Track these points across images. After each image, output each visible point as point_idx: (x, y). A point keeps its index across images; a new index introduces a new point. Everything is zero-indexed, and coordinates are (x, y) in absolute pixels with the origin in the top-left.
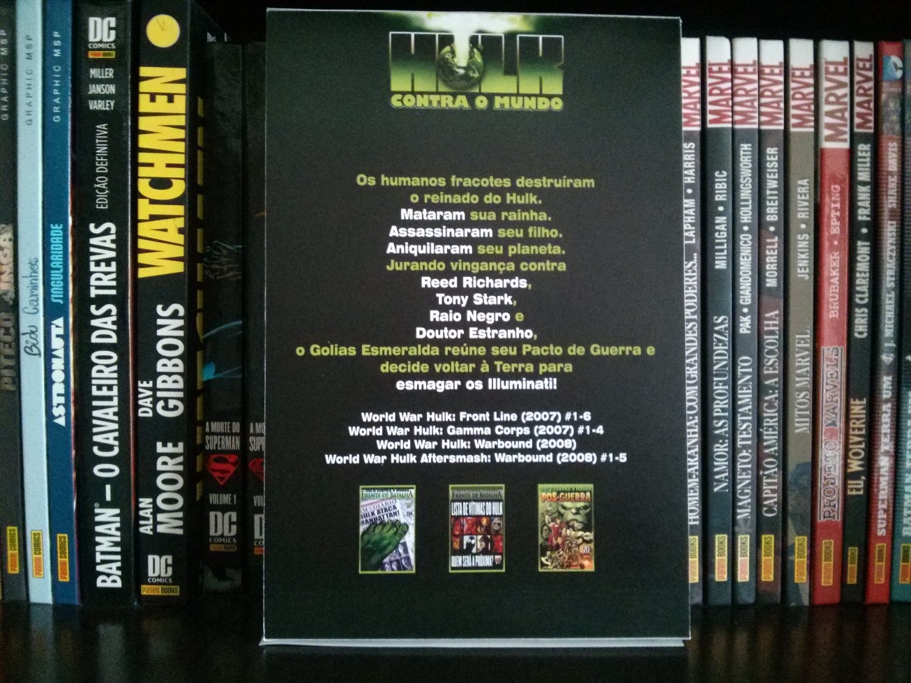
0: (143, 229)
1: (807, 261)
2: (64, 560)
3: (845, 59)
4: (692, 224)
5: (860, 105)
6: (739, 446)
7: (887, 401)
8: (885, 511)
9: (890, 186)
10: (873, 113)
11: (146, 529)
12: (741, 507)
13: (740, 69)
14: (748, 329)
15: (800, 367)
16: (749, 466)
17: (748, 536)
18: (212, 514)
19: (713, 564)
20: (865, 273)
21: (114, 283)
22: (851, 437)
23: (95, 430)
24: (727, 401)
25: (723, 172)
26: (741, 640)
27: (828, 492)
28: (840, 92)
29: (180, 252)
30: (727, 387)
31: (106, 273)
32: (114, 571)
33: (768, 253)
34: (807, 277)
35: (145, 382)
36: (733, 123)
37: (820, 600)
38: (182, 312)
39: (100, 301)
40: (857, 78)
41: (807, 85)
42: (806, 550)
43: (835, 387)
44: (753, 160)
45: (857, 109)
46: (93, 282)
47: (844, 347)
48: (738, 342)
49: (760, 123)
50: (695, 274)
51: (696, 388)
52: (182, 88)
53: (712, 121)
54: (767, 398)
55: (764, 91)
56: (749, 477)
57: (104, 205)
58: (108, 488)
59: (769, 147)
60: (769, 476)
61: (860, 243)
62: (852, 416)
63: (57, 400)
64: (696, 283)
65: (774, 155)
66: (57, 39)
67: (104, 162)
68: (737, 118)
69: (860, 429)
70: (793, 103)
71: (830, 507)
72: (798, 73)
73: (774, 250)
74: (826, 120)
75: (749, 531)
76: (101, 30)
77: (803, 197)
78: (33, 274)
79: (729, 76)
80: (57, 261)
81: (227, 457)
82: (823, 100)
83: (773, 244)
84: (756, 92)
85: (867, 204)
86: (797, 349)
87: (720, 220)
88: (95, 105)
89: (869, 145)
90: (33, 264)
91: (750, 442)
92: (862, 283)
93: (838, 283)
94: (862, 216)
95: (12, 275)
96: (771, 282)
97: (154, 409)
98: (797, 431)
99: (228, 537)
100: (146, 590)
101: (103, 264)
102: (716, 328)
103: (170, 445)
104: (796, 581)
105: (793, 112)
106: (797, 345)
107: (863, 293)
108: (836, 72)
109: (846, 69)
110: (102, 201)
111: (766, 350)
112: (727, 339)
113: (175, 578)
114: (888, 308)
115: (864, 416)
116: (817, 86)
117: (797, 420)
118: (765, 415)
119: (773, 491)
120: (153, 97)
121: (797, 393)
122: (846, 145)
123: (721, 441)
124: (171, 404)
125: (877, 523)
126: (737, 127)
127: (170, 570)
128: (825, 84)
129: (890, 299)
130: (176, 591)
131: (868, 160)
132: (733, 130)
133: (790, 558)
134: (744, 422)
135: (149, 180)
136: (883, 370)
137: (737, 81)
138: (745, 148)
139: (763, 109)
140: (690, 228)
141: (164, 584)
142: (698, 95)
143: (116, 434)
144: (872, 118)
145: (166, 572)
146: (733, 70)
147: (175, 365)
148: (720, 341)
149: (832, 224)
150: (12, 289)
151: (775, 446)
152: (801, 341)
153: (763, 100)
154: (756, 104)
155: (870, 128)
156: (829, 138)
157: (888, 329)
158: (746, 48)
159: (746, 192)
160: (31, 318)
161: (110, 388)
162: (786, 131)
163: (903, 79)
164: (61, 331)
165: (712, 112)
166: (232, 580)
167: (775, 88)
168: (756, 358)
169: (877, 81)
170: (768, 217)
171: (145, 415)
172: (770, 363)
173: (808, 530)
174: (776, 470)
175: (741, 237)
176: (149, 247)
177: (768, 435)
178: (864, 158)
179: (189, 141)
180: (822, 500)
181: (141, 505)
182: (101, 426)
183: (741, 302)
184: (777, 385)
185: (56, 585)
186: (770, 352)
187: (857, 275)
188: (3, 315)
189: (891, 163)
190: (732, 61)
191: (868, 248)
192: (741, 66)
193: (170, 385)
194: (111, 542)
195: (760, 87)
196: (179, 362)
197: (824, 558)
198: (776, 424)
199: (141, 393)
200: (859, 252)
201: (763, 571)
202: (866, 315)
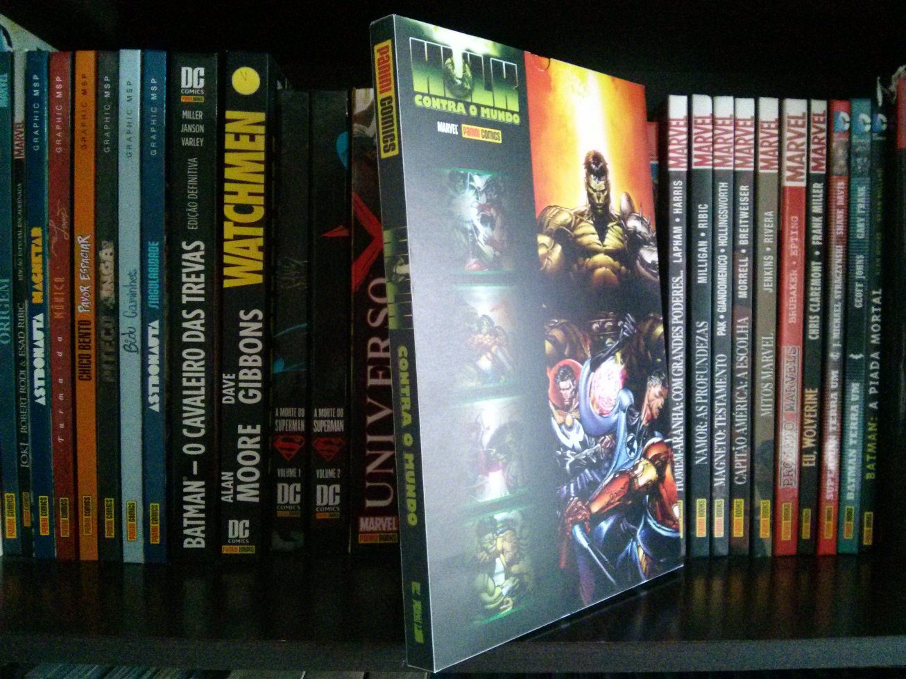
0: (228, 247)
1: (771, 278)
2: (155, 526)
3: (804, 114)
4: (680, 247)
5: (815, 151)
6: (716, 427)
7: (834, 390)
8: (833, 479)
9: (838, 217)
10: (825, 157)
11: (227, 498)
12: (718, 477)
13: (720, 122)
14: (724, 332)
15: (765, 363)
16: (724, 443)
17: (723, 500)
18: (280, 486)
19: (695, 523)
20: (818, 287)
21: (202, 292)
22: (805, 420)
23: (185, 415)
24: (706, 391)
25: (705, 205)
26: (717, 585)
27: (787, 464)
28: (799, 141)
29: (260, 266)
30: (706, 379)
31: (196, 284)
32: (199, 534)
33: (740, 270)
34: (771, 290)
35: (229, 375)
36: (713, 165)
37: (780, 552)
38: (261, 316)
39: (191, 307)
40: (813, 130)
41: (772, 135)
42: (769, 512)
43: (793, 379)
44: (729, 194)
45: (813, 155)
46: (184, 290)
47: (800, 347)
48: (717, 343)
49: (735, 166)
50: (682, 287)
51: (682, 379)
52: (262, 130)
53: (697, 164)
54: (738, 388)
55: (739, 139)
56: (724, 452)
57: (195, 227)
58: (195, 464)
59: (741, 185)
60: (739, 452)
61: (813, 263)
62: (806, 403)
63: (152, 390)
64: (682, 295)
65: (746, 192)
66: (153, 85)
67: (195, 190)
68: (717, 161)
69: (813, 413)
70: (761, 149)
71: (788, 476)
72: (766, 125)
73: (745, 268)
74: (787, 164)
75: (724, 495)
76: (192, 78)
77: (769, 226)
78: (132, 284)
79: (710, 127)
80: (153, 273)
81: (293, 437)
82: (785, 148)
83: (743, 263)
84: (732, 141)
85: (820, 231)
86: (763, 349)
87: (702, 243)
88: (187, 142)
89: (821, 184)
90: (131, 275)
91: (724, 424)
92: (815, 295)
93: (795, 295)
94: (816, 241)
95: (112, 284)
96: (743, 294)
97: (236, 397)
98: (762, 415)
99: (293, 505)
100: (226, 549)
101: (193, 276)
102: (698, 331)
103: (249, 427)
104: (761, 537)
105: (761, 157)
106: (763, 345)
107: (815, 303)
108: (796, 125)
109: (804, 123)
110: (193, 223)
111: (738, 349)
112: (706, 340)
113: (251, 539)
114: (835, 315)
115: (816, 403)
116: (780, 135)
117: (762, 406)
118: (737, 402)
119: (743, 464)
120: (237, 137)
121: (762, 384)
122: (803, 184)
123: (701, 423)
124: (251, 393)
125: (825, 489)
126: (717, 168)
127: (247, 532)
128: (788, 135)
129: (837, 308)
130: (252, 550)
131: (821, 196)
132: (713, 171)
133: (756, 518)
134: (720, 407)
135: (233, 206)
136: (830, 365)
137: (717, 132)
138: (723, 186)
139: (738, 154)
140: (678, 250)
141: (241, 544)
142: (685, 142)
143: (203, 418)
144: (824, 162)
145: (244, 534)
147: (255, 361)
148: (701, 342)
149: (791, 247)
150: (113, 296)
151: (745, 427)
152: (766, 342)
153: (738, 147)
154: (732, 150)
155: (822, 170)
156: (790, 179)
157: (836, 333)
158: (725, 105)
159: (723, 221)
160: (129, 322)
161: (198, 379)
162: (756, 173)
163: (850, 130)
164: (156, 332)
165: (697, 156)
166: (295, 540)
167: (747, 137)
168: (730, 356)
169: (829, 131)
170: (740, 241)
171: (228, 402)
172: (742, 359)
173: (770, 495)
174: (745, 446)
175: (719, 257)
176: (233, 262)
177: (738, 418)
178: (818, 194)
179: (268, 173)
180: (783, 471)
181: (223, 478)
182: (191, 412)
183: (718, 310)
184: (747, 378)
185: (147, 547)
186: (741, 351)
187: (812, 289)
188: (104, 318)
189: (840, 199)
190: (713, 115)
191: (820, 267)
192: (720, 119)
193: (250, 377)
194: (196, 509)
195: (735, 136)
196: (258, 358)
197: (783, 518)
198: (746, 409)
199: (225, 384)
200: (812, 270)
201: (735, 529)
202: (818, 321)
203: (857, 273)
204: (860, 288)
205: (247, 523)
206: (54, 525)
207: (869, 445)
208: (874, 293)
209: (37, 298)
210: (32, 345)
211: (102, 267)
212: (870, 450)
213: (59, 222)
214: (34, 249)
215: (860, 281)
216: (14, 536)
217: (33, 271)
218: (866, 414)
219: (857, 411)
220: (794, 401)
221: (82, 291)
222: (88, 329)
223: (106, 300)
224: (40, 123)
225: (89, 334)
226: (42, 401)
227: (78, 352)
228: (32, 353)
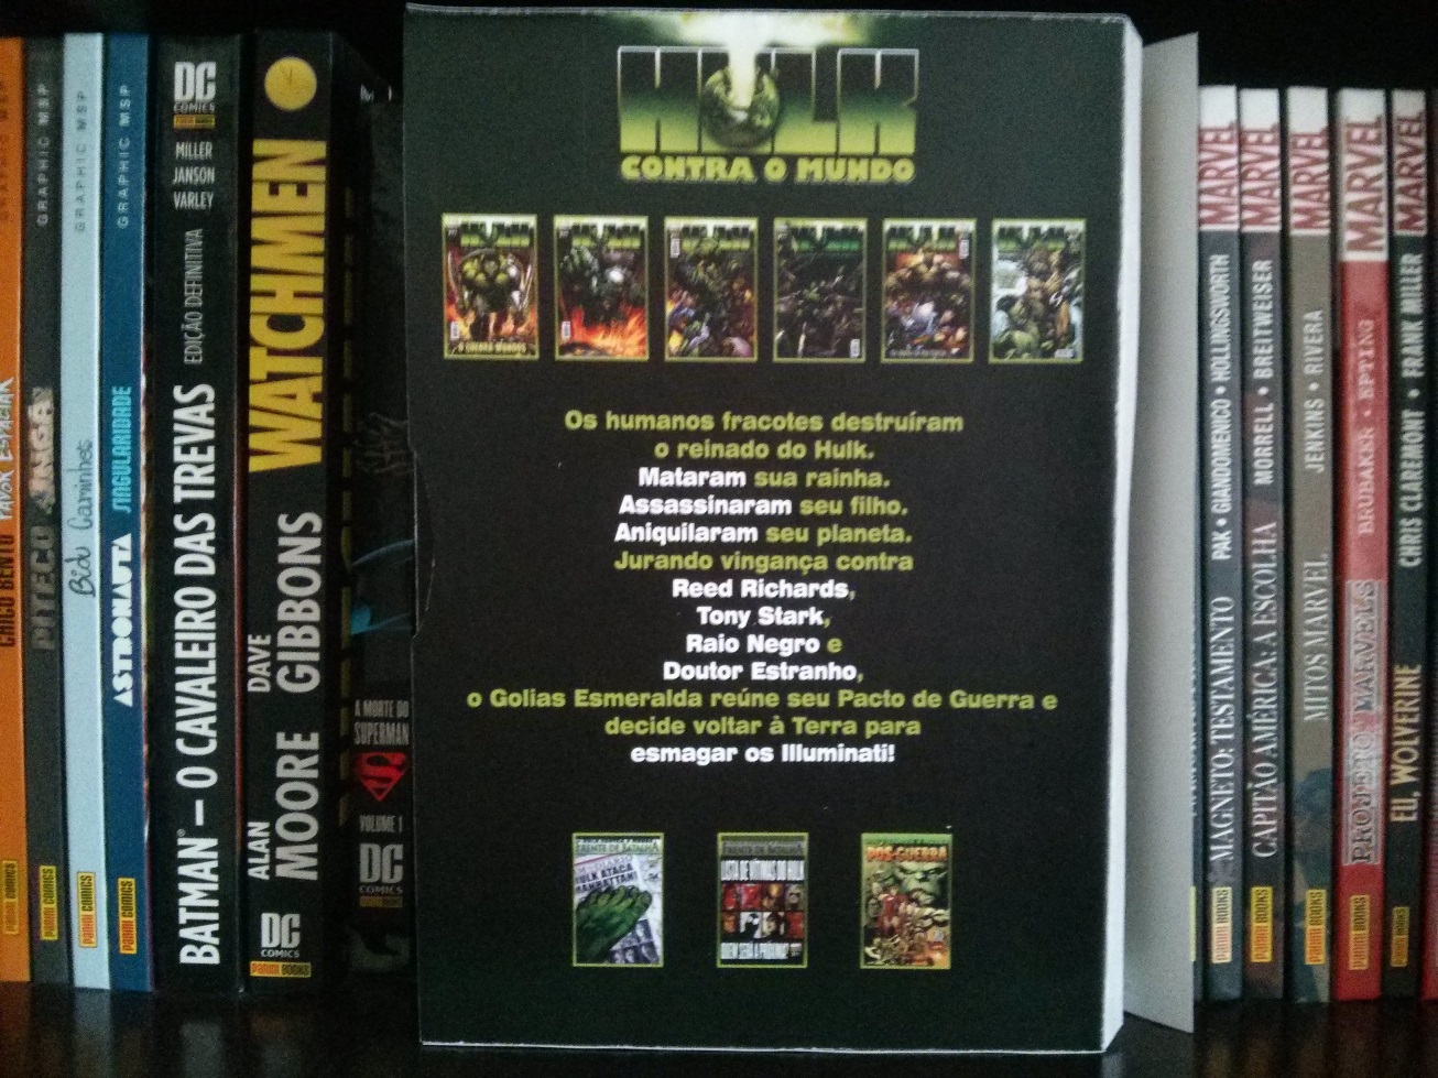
0: (257, 395)
1: (1321, 443)
2: (128, 919)
3: (1379, 119)
5: (1404, 191)
6: (1213, 743)
10: (1424, 203)
11: (259, 872)
12: (1218, 842)
13: (1212, 137)
15: (1310, 615)
16: (1230, 775)
17: (1229, 889)
18: (364, 848)
20: (1416, 461)
21: (211, 480)
22: (1397, 728)
23: (180, 713)
24: (1190, 671)
27: (1361, 818)
28: (1371, 171)
29: (315, 431)
31: (200, 465)
32: (207, 938)
33: (1257, 429)
34: (1321, 469)
35: (259, 637)
36: (1200, 221)
37: (1349, 991)
38: (318, 526)
39: (190, 508)
40: (1398, 150)
41: (1317, 162)
42: (1324, 911)
43: (1371, 646)
44: (1231, 278)
45: (1399, 200)
46: (178, 478)
47: (1384, 581)
48: (1212, 575)
49: (1242, 223)
52: (320, 174)
54: (1258, 665)
55: (1248, 171)
56: (1231, 792)
57: (197, 358)
58: (199, 805)
59: (1257, 259)
60: (1262, 792)
61: (1406, 414)
62: (1397, 694)
63: (120, 665)
65: (1266, 273)
66: (124, 97)
67: (197, 290)
68: (1206, 213)
69: (1411, 715)
70: (1295, 189)
71: (1362, 841)
72: (1303, 142)
73: (1267, 424)
74: (1349, 216)
75: (1231, 879)
76: (194, 82)
77: (1313, 341)
78: (84, 466)
80: (121, 443)
81: (388, 756)
82: (1343, 185)
83: (1264, 415)
84: (1235, 173)
85: (1418, 350)
86: (1306, 586)
88: (185, 201)
89: (1419, 256)
90: (84, 450)
91: (1230, 736)
92: (1412, 478)
93: (1371, 477)
94: (1411, 369)
95: (51, 468)
96: (1263, 477)
97: (272, 680)
98: (1308, 718)
99: (389, 885)
100: (258, 969)
101: (194, 450)
103: (297, 737)
104: (1308, 962)
105: (1295, 204)
106: (1307, 579)
107: (1414, 494)
108: (1363, 140)
109: (1379, 135)
110: (193, 350)
111: (1256, 587)
113: (305, 952)
115: (1418, 693)
116: (1333, 161)
117: (1307, 700)
118: (1256, 692)
119: (1270, 816)
120: (274, 188)
121: (1307, 656)
122: (1382, 257)
124: (300, 671)
126: (1207, 228)
127: (296, 937)
128: (1347, 159)
130: (306, 971)
131: (1419, 280)
132: (1199, 233)
133: (1298, 925)
134: (1220, 703)
135: (266, 318)
137: (1206, 156)
138: (1218, 262)
139: (1247, 200)
141: (285, 959)
143: (213, 719)
144: (1423, 212)
145: (290, 940)
146: (1199, 137)
147: (307, 610)
149: (1361, 383)
150: (51, 490)
151: (1271, 742)
152: (1314, 572)
153: (1247, 186)
154: (1235, 191)
155: (1420, 229)
156: (1355, 246)
158: (1219, 102)
159: (1220, 333)
160: (81, 536)
161: (204, 646)
162: (1285, 236)
164: (127, 556)
166: (395, 953)
167: (1266, 166)
168: (1240, 599)
169: (1432, 153)
170: (1257, 371)
171: (258, 689)
172: (1263, 607)
173: (1327, 878)
174: (1273, 781)
175: (1214, 404)
176: (265, 424)
177: (1258, 724)
178: (1414, 276)
179: (333, 257)
180: (1351, 832)
181: (252, 833)
182: (189, 706)
183: (1214, 509)
184: (1274, 644)
186: (1263, 590)
187: (1404, 465)
188: (37, 531)
191: (1421, 422)
192: (1211, 130)
193: (298, 642)
194: (201, 891)
195: (1241, 164)
196: (314, 605)
197: (1352, 925)
198: (1274, 706)
199: (252, 654)
200: (1405, 428)
201: (1254, 947)
202: (1418, 530)
205: (296, 919)
211: (34, 435)
220: (1370, 690)
222: (10, 551)
223: (41, 496)
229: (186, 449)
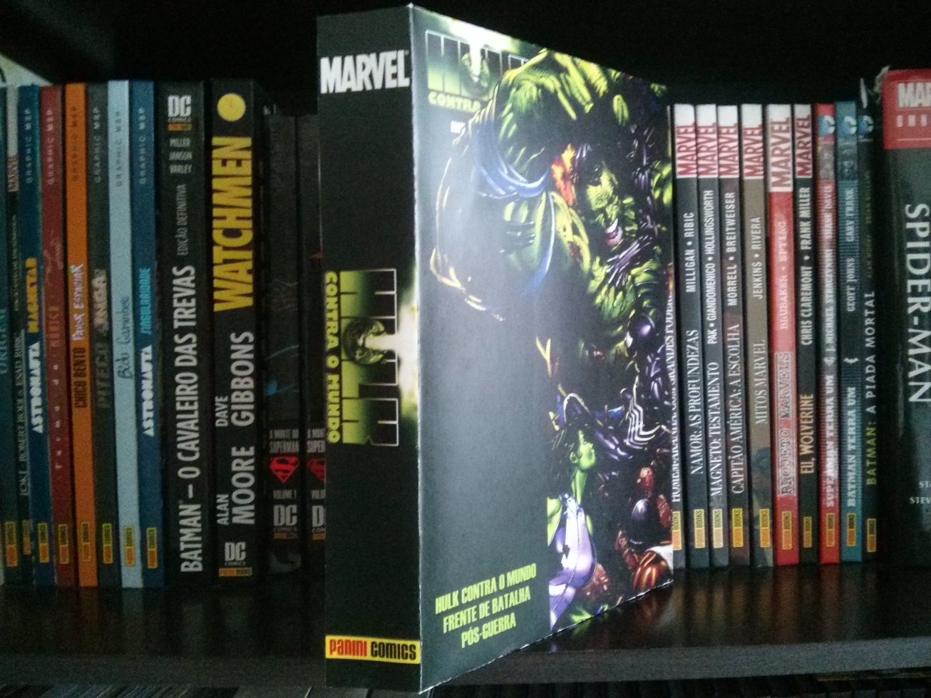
0: (217, 271)
1: (761, 284)
2: (153, 550)
3: (788, 119)
5: (800, 156)
6: (710, 436)
7: (831, 396)
8: (833, 486)
9: (827, 221)
10: (811, 161)
11: (223, 521)
12: (714, 486)
13: (702, 130)
14: (714, 341)
15: (757, 371)
16: (720, 452)
17: (721, 510)
18: (276, 508)
19: (693, 533)
20: (808, 292)
21: (194, 316)
22: (802, 426)
23: (179, 439)
24: (699, 400)
25: (691, 214)
26: (719, 597)
27: (785, 472)
28: (784, 146)
29: (249, 289)
30: (699, 388)
31: (188, 308)
32: (196, 557)
33: (728, 278)
34: (761, 297)
35: (221, 398)
36: (698, 173)
37: (783, 561)
38: (251, 338)
39: (183, 331)
40: (798, 135)
41: (757, 142)
42: (769, 520)
43: (787, 385)
44: (714, 202)
45: (798, 160)
46: (176, 315)
47: (793, 353)
48: (708, 352)
49: (720, 174)
51: (675, 389)
52: (248, 155)
53: (681, 173)
54: (732, 396)
55: (723, 147)
56: (720, 461)
57: (185, 252)
58: (191, 487)
59: (727, 192)
60: (736, 460)
61: (803, 268)
62: (802, 409)
63: (146, 415)
65: (732, 199)
66: (142, 114)
67: (184, 217)
68: (701, 170)
69: (809, 419)
70: (746, 156)
71: (787, 484)
72: (749, 132)
73: (734, 275)
74: (773, 169)
75: (722, 505)
76: (179, 106)
77: (756, 233)
78: (125, 310)
79: (693, 136)
80: (145, 298)
81: (288, 459)
82: (770, 154)
83: (732, 270)
84: (715, 149)
85: (808, 236)
86: (755, 356)
87: (689, 252)
88: (174, 169)
89: (808, 189)
90: (124, 302)
91: (719, 433)
92: (807, 300)
93: (786, 300)
94: (805, 245)
95: (105, 312)
96: (732, 302)
97: (229, 419)
98: (758, 422)
100: (223, 572)
101: (184, 301)
102: (689, 340)
103: (243, 449)
104: (761, 546)
105: (746, 163)
106: (755, 352)
107: (808, 308)
108: (780, 130)
109: (788, 128)
110: (183, 248)
111: (730, 357)
112: (697, 349)
113: (248, 562)
114: (828, 320)
115: (812, 408)
116: (765, 141)
117: (757, 413)
118: (731, 410)
119: (740, 472)
120: (224, 162)
121: (756, 391)
122: (790, 189)
123: (696, 432)
124: (244, 415)
125: (825, 496)
126: (701, 177)
127: (244, 554)
128: (772, 140)
129: (829, 312)
130: (248, 572)
131: (808, 200)
132: (698, 180)
133: (756, 527)
134: (714, 416)
135: (222, 231)
136: (826, 370)
137: (700, 140)
138: (708, 194)
139: (722, 162)
141: (238, 566)
143: (197, 442)
144: (810, 166)
145: (241, 557)
146: (696, 131)
147: (246, 383)
148: (692, 351)
149: (780, 253)
150: (107, 323)
151: (740, 435)
152: (758, 349)
153: (722, 155)
154: (716, 158)
155: (808, 174)
156: (776, 184)
157: (830, 337)
158: (707, 113)
159: (709, 230)
160: (122, 347)
162: (741, 180)
163: (835, 133)
164: (149, 357)
165: (681, 166)
166: (293, 563)
167: (731, 145)
168: (722, 363)
169: (815, 135)
170: (728, 249)
171: (221, 425)
172: (733, 367)
173: (770, 504)
174: (742, 454)
175: (707, 266)
176: (223, 286)
177: (734, 426)
178: (805, 199)
179: (255, 198)
180: (780, 480)
181: (219, 501)
182: (184, 435)
183: (708, 319)
184: (740, 386)
185: (146, 573)
186: (733, 359)
187: (802, 294)
188: (99, 345)
189: (827, 203)
190: (695, 124)
191: (810, 272)
192: (703, 127)
193: (242, 399)
194: (193, 533)
195: (719, 144)
196: (250, 380)
197: (783, 526)
198: (740, 417)
199: (218, 407)
200: (802, 275)
201: (734, 539)
202: (811, 326)
203: (848, 276)
204: (852, 291)
205: (243, 545)
206: (54, 551)
207: (869, 450)
208: (866, 296)
209: (33, 327)
210: (29, 373)
211: (96, 295)
212: (869, 456)
213: (52, 251)
214: (30, 280)
215: (852, 284)
216: (15, 564)
217: (29, 301)
218: (864, 419)
219: (854, 415)
220: (789, 407)
221: (76, 319)
222: (82, 356)
223: (101, 326)
224: (33, 155)
225: (84, 361)
226: (39, 429)
227: (74, 379)
228: (28, 381)
229: (180, 300)
